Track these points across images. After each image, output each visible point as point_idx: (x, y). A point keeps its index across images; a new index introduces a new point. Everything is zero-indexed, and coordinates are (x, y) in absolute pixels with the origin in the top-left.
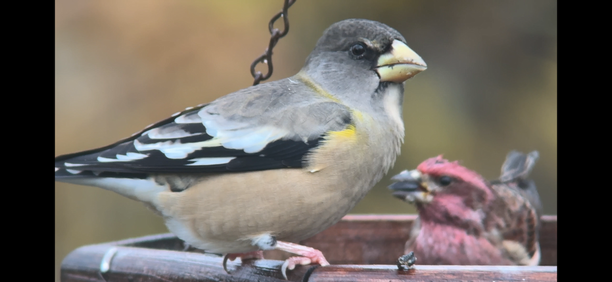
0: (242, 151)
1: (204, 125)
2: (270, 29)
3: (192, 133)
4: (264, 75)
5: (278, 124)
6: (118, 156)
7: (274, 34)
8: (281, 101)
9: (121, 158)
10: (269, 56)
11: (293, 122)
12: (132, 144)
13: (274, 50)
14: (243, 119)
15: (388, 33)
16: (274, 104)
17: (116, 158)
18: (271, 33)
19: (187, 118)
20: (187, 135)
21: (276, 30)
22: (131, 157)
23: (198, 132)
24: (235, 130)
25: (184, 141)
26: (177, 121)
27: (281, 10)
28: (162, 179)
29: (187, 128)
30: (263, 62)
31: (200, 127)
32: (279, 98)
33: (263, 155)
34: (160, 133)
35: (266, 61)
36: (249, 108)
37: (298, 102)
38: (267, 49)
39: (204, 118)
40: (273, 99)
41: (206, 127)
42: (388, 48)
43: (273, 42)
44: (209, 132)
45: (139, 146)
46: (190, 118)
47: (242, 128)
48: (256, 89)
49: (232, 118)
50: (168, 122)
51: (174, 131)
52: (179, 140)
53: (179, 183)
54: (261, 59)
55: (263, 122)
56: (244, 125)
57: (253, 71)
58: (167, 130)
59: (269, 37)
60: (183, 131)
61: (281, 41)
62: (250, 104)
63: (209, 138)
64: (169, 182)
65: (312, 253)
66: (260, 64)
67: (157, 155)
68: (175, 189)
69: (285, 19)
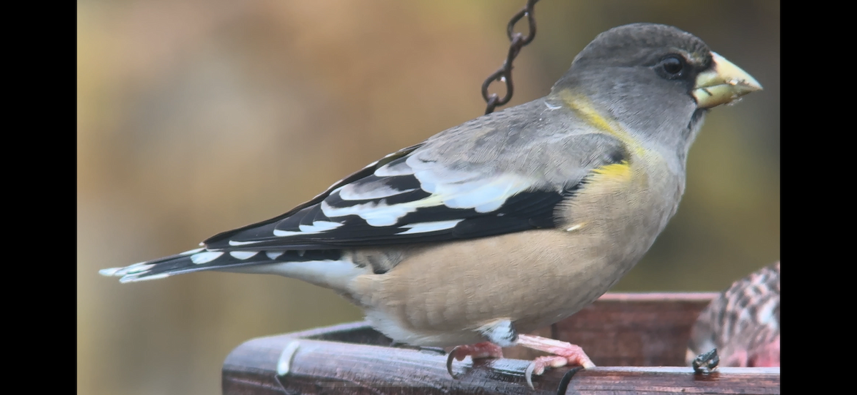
0: (473, 210)
1: (417, 178)
2: (510, 34)
4: (501, 99)
5: (522, 171)
6: (301, 227)
7: (515, 40)
8: (522, 136)
9: (305, 230)
10: (507, 72)
11: (543, 166)
13: (516, 63)
14: (472, 166)
16: (513, 141)
17: (299, 230)
18: (511, 39)
19: (391, 168)
20: (395, 192)
21: (517, 35)
22: (319, 227)
23: (409, 188)
24: (461, 183)
25: (391, 201)
26: (378, 173)
27: (525, 7)
28: (361, 256)
29: (393, 182)
30: (499, 79)
31: (411, 181)
33: (501, 215)
34: (357, 191)
35: (503, 79)
36: (479, 149)
38: (505, 62)
39: (414, 166)
40: (511, 133)
41: (420, 180)
42: (709, 63)
43: (512, 55)
44: (424, 188)
45: (328, 211)
46: (395, 169)
47: (470, 180)
48: (489, 122)
49: (455, 167)
50: (363, 177)
51: (376, 188)
52: (384, 200)
53: (385, 261)
54: (497, 76)
55: (499, 170)
56: (474, 174)
57: (485, 93)
58: (365, 186)
59: (506, 46)
60: (388, 187)
61: (523, 49)
62: (479, 143)
63: (426, 195)
64: (372, 261)
65: (567, 350)
66: (495, 83)
67: (355, 223)
68: (379, 271)
69: (531, 19)
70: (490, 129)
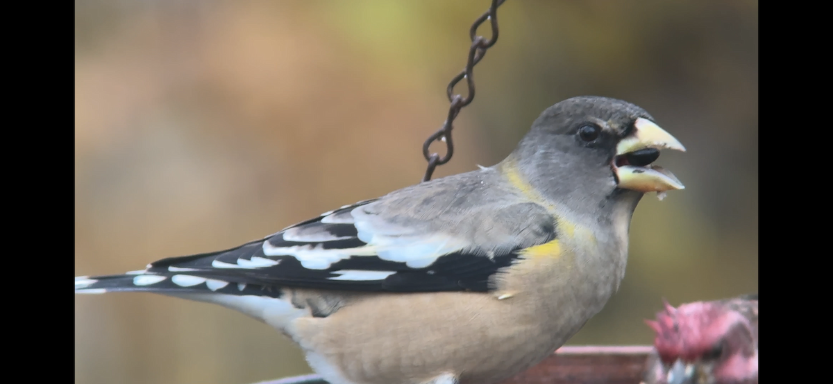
0: (404, 264)
1: (356, 227)
2: (450, 95)
3: (339, 235)
4: (442, 158)
5: (454, 232)
6: (240, 261)
7: (455, 102)
8: (469, 199)
9: (243, 264)
10: (447, 132)
11: (474, 230)
12: (262, 245)
13: (455, 123)
14: (408, 222)
15: (628, 109)
16: (460, 203)
17: (237, 264)
18: (451, 100)
19: (337, 216)
20: (334, 238)
21: (457, 97)
22: (256, 263)
23: (347, 236)
24: (396, 236)
25: (328, 246)
26: (323, 221)
27: (465, 70)
28: (301, 296)
29: (334, 229)
30: (440, 139)
31: (351, 230)
32: (467, 195)
33: (431, 272)
34: (299, 234)
35: (444, 139)
36: (425, 207)
37: (493, 201)
38: (445, 122)
39: (358, 218)
40: (459, 196)
41: (358, 230)
42: (630, 130)
43: (453, 113)
44: (361, 236)
45: (269, 250)
46: (342, 217)
47: (405, 235)
49: (393, 221)
50: (315, 222)
51: (317, 232)
52: (321, 245)
53: (324, 306)
54: (438, 136)
55: (433, 227)
56: (408, 230)
57: (426, 153)
58: (308, 230)
59: (446, 108)
60: (328, 233)
61: (463, 110)
62: (427, 201)
63: (361, 244)
64: (310, 303)
66: (435, 143)
68: (317, 314)
69: (470, 81)
70: (440, 189)
